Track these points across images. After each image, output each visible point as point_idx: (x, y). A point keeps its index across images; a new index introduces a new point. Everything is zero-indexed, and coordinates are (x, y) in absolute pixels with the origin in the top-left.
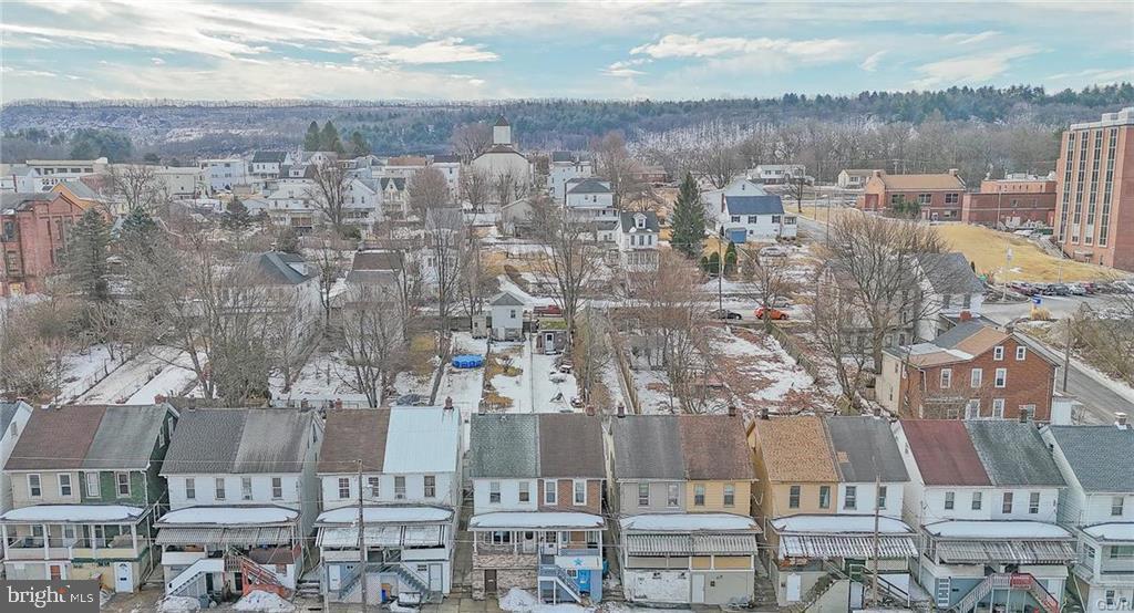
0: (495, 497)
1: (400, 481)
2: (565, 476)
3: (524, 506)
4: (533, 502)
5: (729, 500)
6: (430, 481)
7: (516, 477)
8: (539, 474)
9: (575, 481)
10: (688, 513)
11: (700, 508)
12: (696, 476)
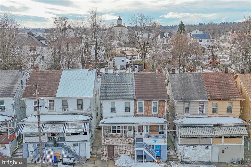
0: (113, 110)
1: (65, 102)
2: (148, 99)
3: (127, 114)
4: (132, 113)
5: (229, 110)
6: (80, 102)
7: (123, 99)
8: (135, 98)
9: (153, 101)
10: (209, 117)
11: (215, 114)
12: (213, 98)
